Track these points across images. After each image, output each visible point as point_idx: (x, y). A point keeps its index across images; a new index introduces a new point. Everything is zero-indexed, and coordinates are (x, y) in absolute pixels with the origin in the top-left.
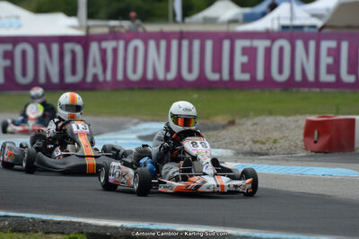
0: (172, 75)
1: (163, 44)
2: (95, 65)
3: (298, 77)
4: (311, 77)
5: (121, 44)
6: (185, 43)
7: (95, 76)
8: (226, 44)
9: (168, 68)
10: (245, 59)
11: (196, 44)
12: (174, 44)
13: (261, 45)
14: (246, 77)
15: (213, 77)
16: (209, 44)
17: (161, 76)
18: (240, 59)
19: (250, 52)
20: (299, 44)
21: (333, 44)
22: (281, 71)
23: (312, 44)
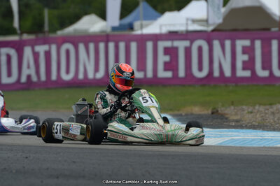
0: (100, 75)
1: (92, 46)
2: (29, 67)
3: (216, 74)
4: (228, 73)
5: (54, 48)
6: (111, 45)
7: (29, 77)
8: (150, 45)
9: (97, 70)
10: (167, 58)
11: (122, 45)
12: (102, 45)
13: (181, 45)
14: (169, 74)
16: (134, 46)
17: (91, 76)
18: (163, 58)
20: (216, 43)
21: (247, 43)
22: (200, 69)
23: (228, 43)
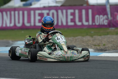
0: (12, 25)
1: (8, 13)
3: (60, 24)
4: (64, 24)
6: (17, 12)
8: (32, 12)
9: (11, 23)
11: (21, 12)
12: (13, 13)
13: (45, 12)
15: (27, 25)
16: (26, 13)
17: (8, 25)
18: (38, 18)
19: (41, 15)
20: (60, 11)
21: (72, 11)
23: (64, 11)
